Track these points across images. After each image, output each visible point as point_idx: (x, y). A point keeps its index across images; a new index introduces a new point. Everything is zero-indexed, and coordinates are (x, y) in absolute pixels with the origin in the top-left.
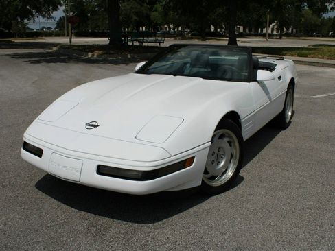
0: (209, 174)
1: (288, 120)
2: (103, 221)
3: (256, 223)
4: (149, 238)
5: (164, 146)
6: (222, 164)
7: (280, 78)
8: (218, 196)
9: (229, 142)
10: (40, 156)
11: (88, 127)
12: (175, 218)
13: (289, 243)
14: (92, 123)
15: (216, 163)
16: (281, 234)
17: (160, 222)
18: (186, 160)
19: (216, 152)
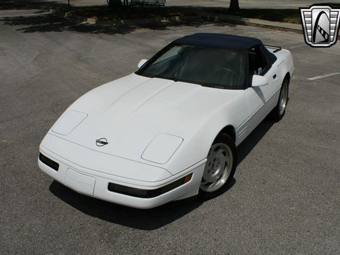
0: (205, 182)
1: (281, 112)
2: (114, 227)
3: (244, 229)
4: (153, 244)
5: (165, 166)
6: (217, 172)
7: (275, 76)
8: (213, 200)
9: (224, 153)
10: (57, 169)
11: (98, 144)
12: (175, 223)
13: (271, 250)
14: (102, 140)
15: (211, 171)
16: (265, 240)
17: (163, 228)
18: (185, 177)
19: (212, 162)
